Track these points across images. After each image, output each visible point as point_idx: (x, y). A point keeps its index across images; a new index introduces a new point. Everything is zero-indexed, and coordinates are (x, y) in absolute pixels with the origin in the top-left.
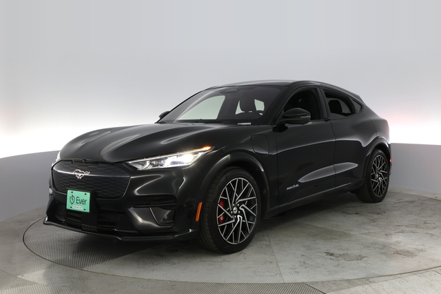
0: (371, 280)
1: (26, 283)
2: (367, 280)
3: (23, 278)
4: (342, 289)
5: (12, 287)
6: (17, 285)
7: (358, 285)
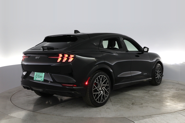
0: (152, 116)
1: (12, 117)
2: (150, 116)
3: (10, 115)
4: (140, 120)
5: (6, 119)
6: (8, 118)
7: (147, 118)
